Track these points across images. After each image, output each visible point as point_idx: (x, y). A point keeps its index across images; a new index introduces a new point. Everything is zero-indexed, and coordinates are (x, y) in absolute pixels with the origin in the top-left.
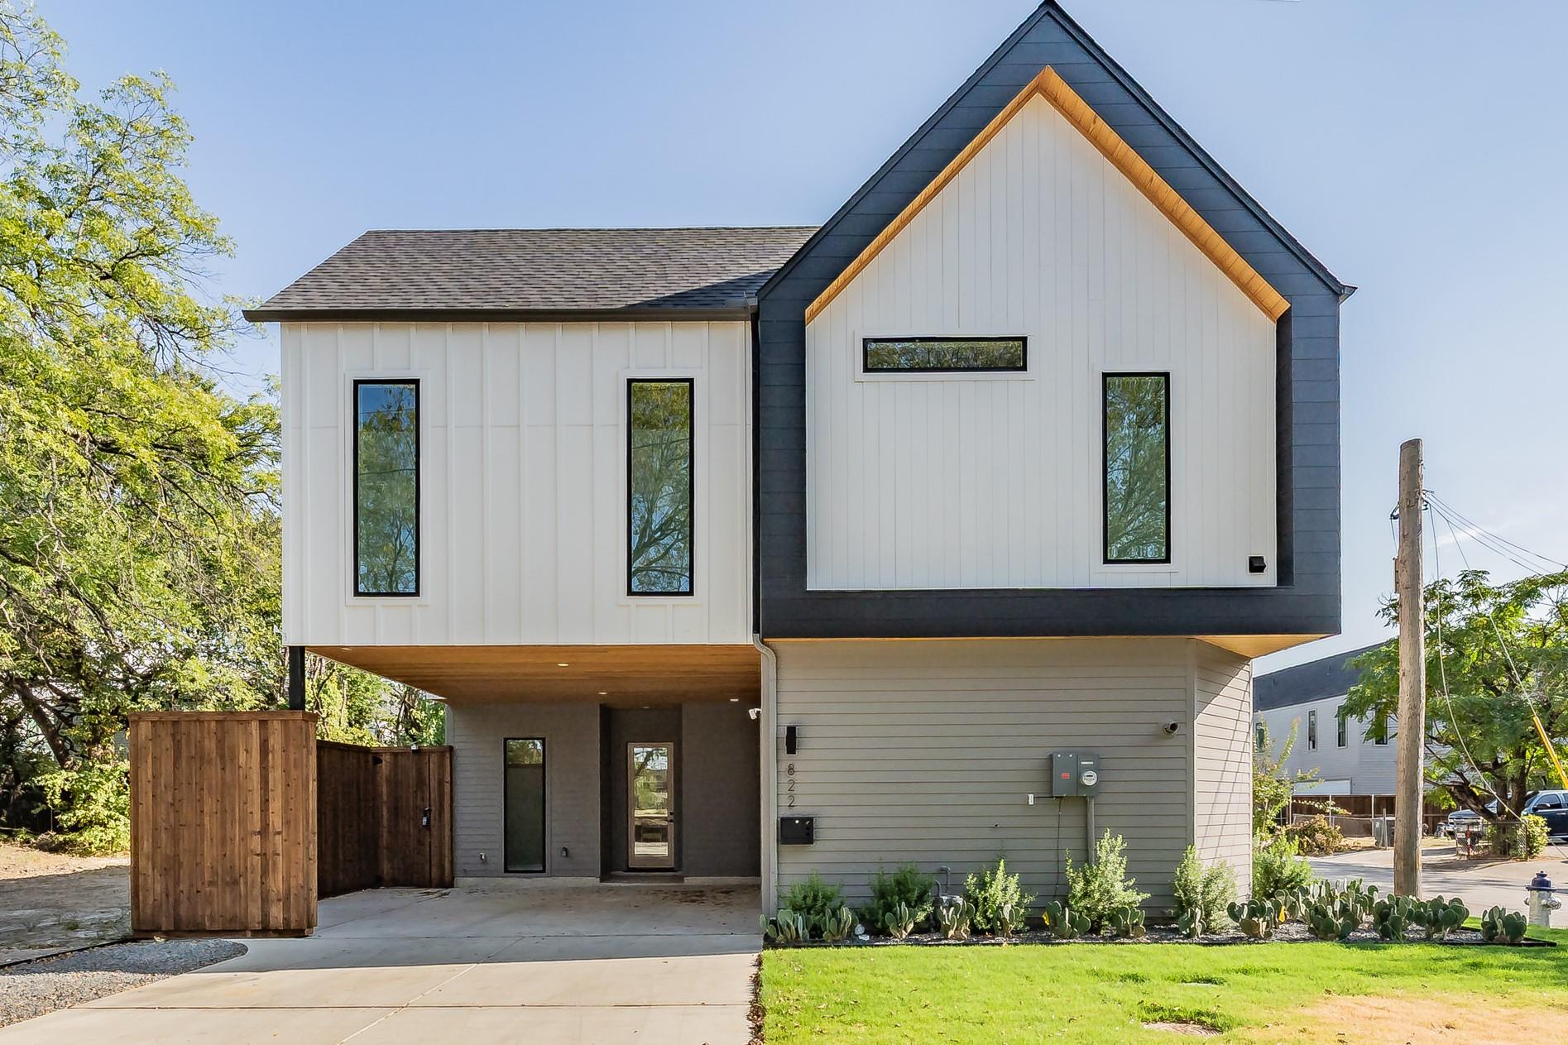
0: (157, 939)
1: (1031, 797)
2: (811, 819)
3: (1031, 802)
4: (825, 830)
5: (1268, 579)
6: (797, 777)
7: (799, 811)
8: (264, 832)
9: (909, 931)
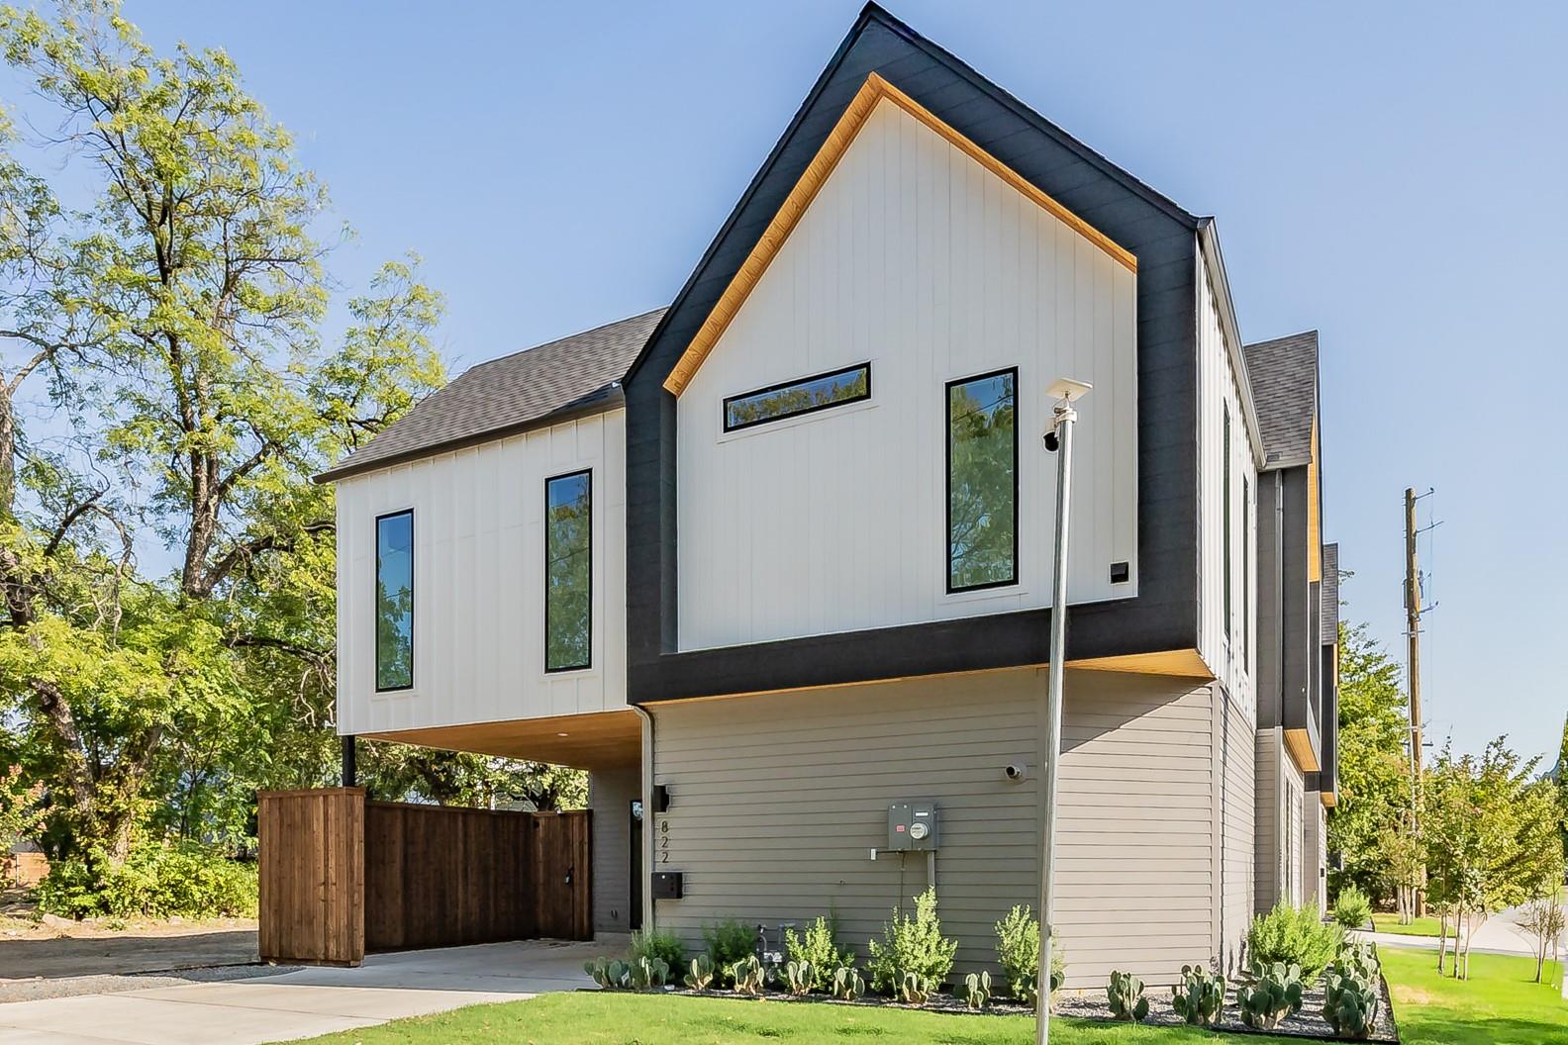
0: (271, 964)
1: (873, 851)
2: (679, 876)
3: (873, 858)
4: (693, 886)
5: (1130, 589)
6: (671, 834)
7: (672, 867)
8: (325, 884)
9: (705, 983)
